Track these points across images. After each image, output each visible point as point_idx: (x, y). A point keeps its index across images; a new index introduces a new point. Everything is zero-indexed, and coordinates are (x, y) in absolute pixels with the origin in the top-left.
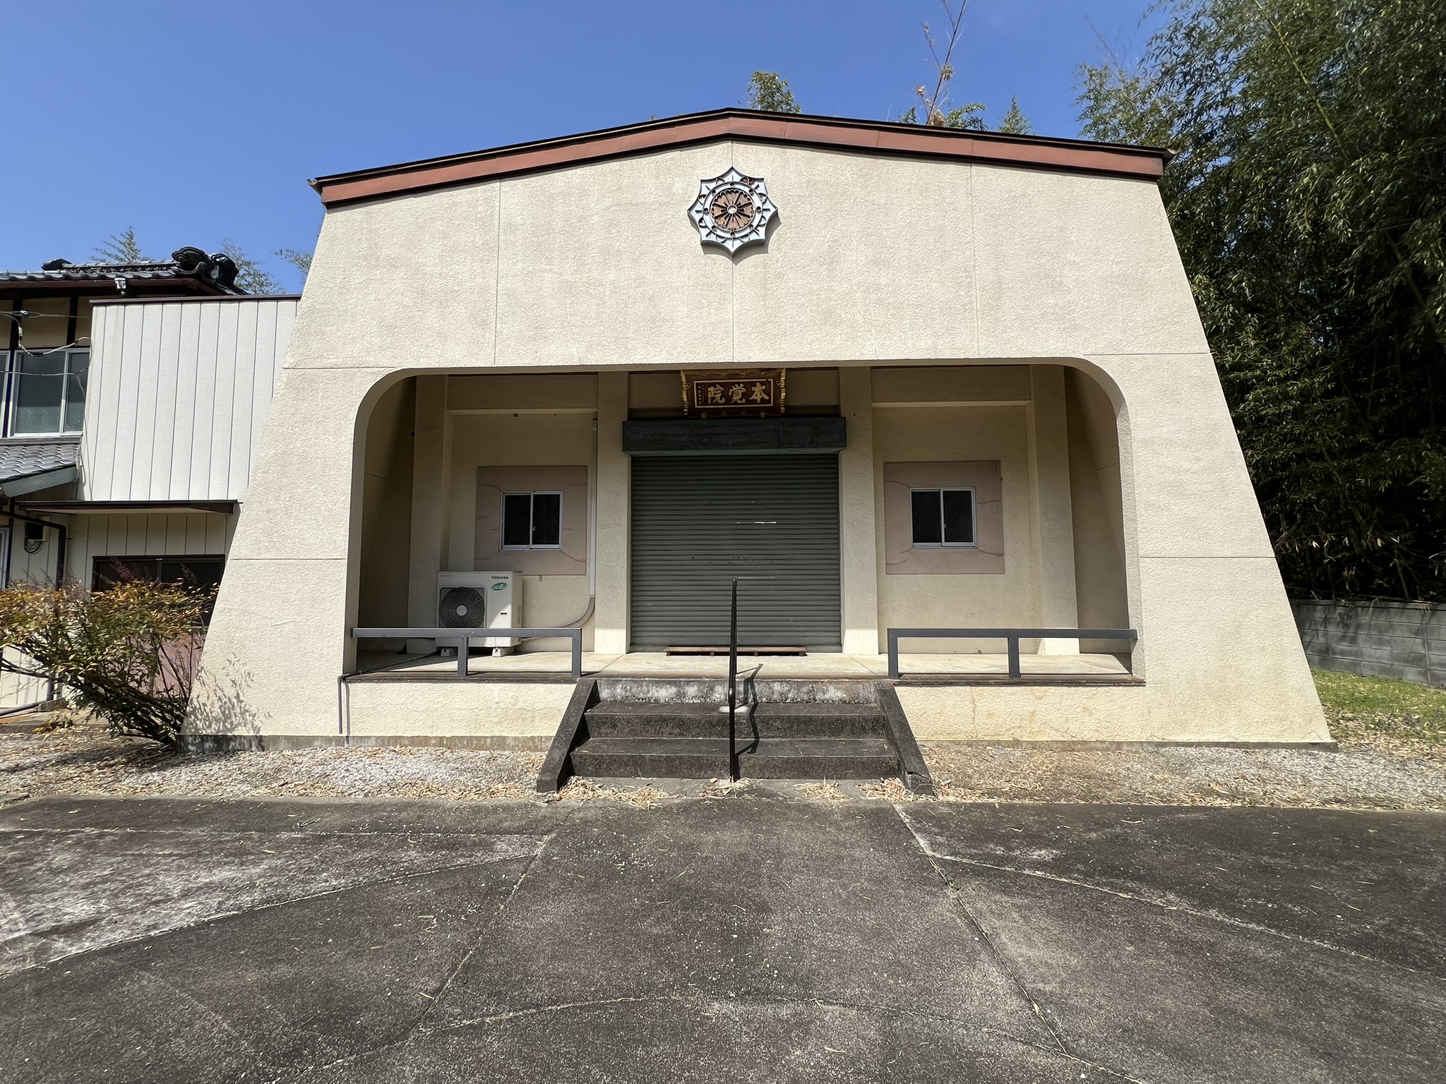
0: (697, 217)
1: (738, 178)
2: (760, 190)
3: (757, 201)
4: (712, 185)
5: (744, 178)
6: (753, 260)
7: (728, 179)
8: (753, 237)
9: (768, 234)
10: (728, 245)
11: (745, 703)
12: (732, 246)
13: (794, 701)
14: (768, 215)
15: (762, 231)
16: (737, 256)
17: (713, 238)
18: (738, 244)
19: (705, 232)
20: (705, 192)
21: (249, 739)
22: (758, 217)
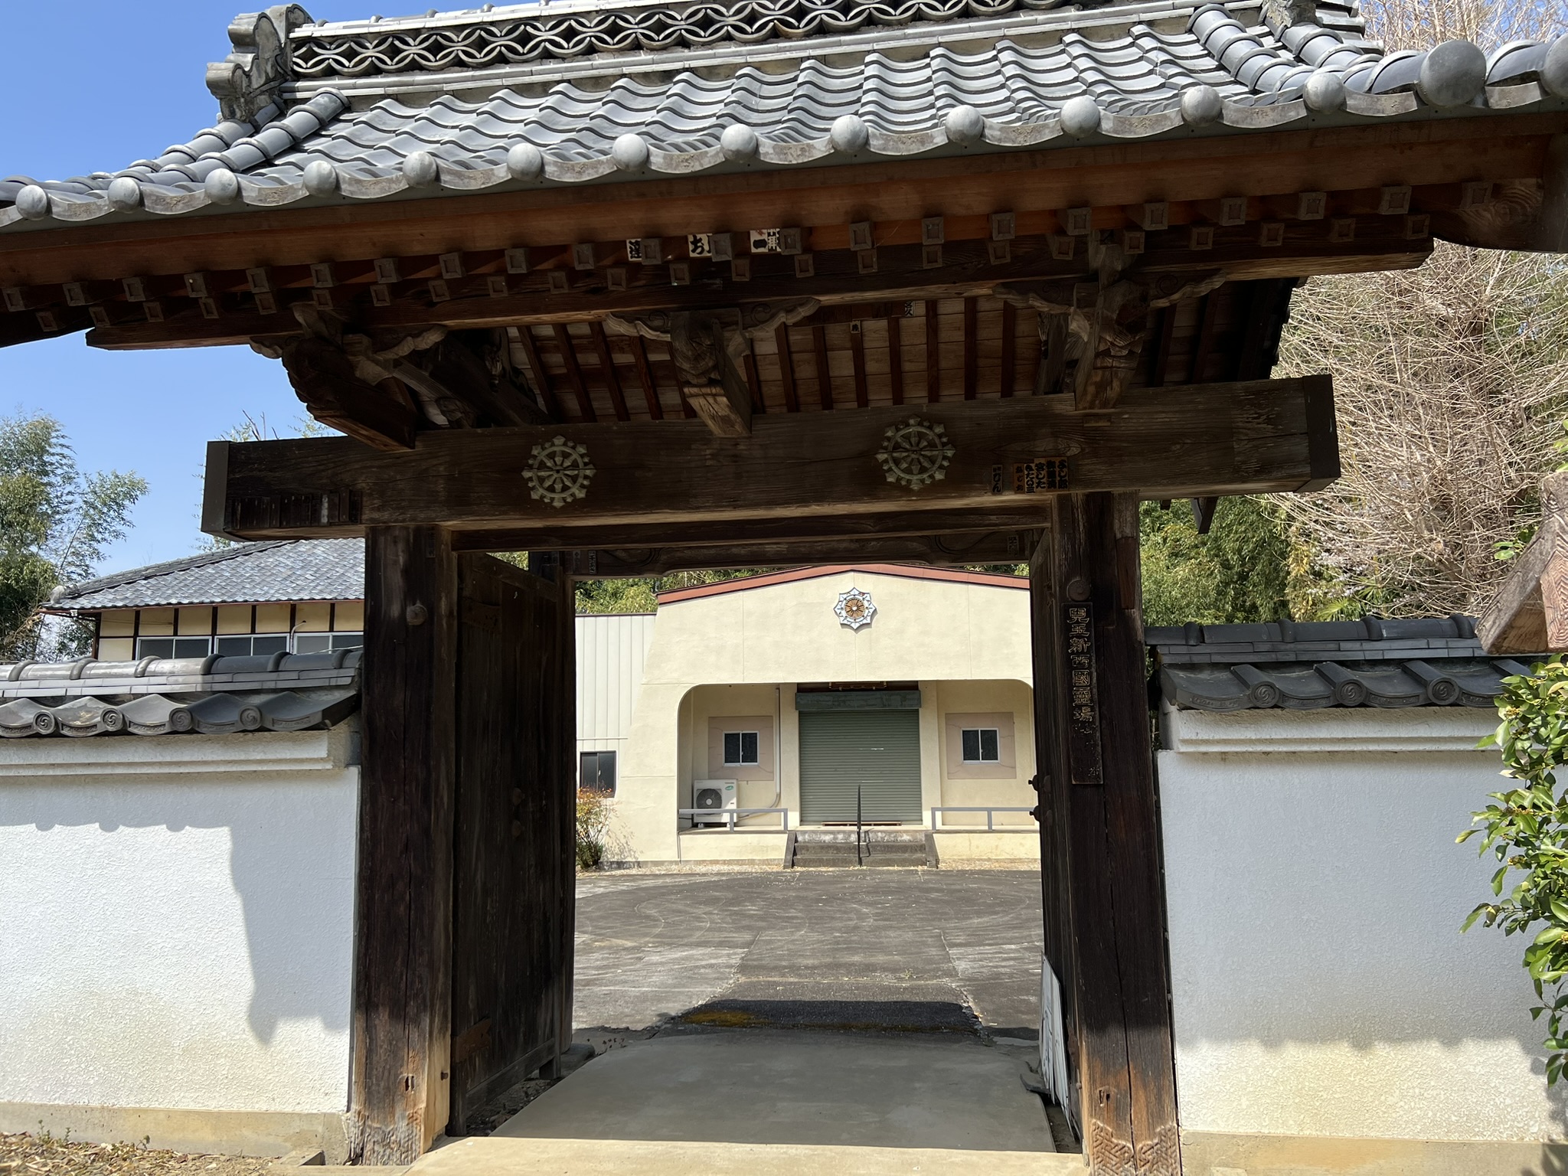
0: (838, 612)
1: (857, 593)
2: (868, 598)
3: (866, 604)
4: (845, 596)
5: (860, 593)
6: (865, 631)
7: (852, 593)
8: (865, 622)
9: (871, 620)
10: (853, 625)
11: (865, 841)
12: (855, 626)
13: (888, 841)
14: (871, 611)
15: (869, 618)
16: (857, 630)
17: (845, 622)
18: (858, 625)
19: (842, 619)
20: (842, 599)
21: (634, 863)
22: (867, 611)
